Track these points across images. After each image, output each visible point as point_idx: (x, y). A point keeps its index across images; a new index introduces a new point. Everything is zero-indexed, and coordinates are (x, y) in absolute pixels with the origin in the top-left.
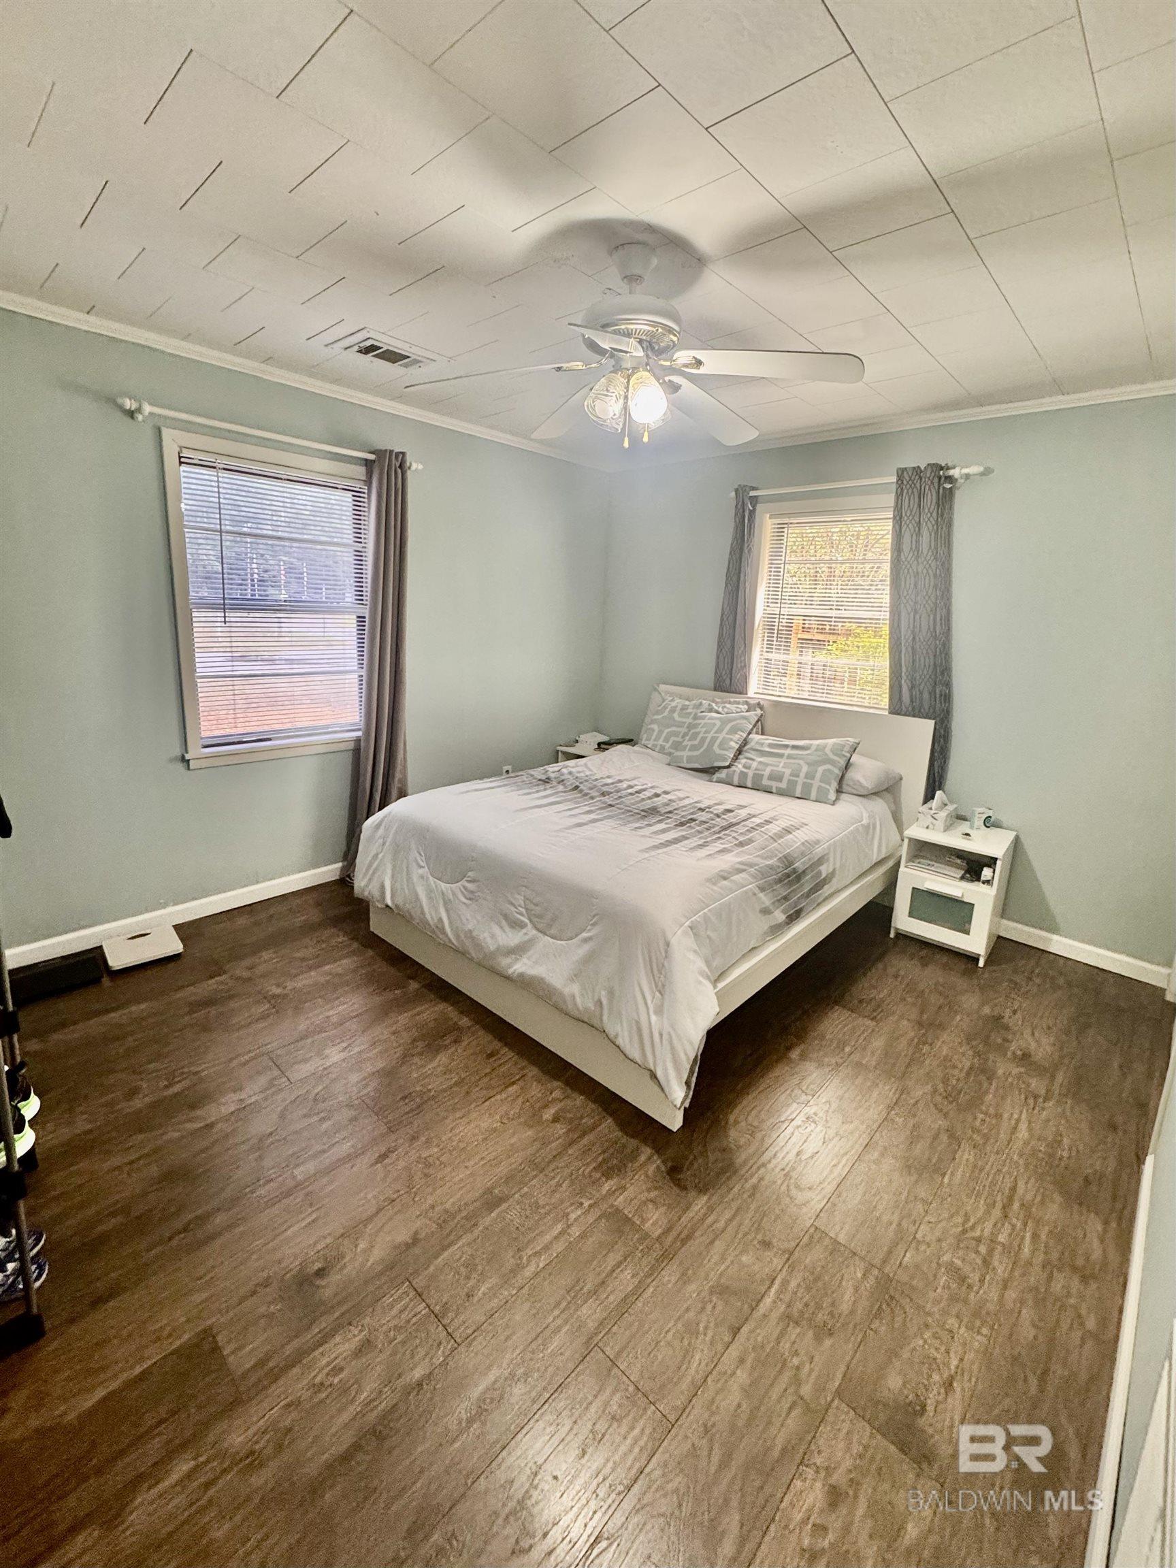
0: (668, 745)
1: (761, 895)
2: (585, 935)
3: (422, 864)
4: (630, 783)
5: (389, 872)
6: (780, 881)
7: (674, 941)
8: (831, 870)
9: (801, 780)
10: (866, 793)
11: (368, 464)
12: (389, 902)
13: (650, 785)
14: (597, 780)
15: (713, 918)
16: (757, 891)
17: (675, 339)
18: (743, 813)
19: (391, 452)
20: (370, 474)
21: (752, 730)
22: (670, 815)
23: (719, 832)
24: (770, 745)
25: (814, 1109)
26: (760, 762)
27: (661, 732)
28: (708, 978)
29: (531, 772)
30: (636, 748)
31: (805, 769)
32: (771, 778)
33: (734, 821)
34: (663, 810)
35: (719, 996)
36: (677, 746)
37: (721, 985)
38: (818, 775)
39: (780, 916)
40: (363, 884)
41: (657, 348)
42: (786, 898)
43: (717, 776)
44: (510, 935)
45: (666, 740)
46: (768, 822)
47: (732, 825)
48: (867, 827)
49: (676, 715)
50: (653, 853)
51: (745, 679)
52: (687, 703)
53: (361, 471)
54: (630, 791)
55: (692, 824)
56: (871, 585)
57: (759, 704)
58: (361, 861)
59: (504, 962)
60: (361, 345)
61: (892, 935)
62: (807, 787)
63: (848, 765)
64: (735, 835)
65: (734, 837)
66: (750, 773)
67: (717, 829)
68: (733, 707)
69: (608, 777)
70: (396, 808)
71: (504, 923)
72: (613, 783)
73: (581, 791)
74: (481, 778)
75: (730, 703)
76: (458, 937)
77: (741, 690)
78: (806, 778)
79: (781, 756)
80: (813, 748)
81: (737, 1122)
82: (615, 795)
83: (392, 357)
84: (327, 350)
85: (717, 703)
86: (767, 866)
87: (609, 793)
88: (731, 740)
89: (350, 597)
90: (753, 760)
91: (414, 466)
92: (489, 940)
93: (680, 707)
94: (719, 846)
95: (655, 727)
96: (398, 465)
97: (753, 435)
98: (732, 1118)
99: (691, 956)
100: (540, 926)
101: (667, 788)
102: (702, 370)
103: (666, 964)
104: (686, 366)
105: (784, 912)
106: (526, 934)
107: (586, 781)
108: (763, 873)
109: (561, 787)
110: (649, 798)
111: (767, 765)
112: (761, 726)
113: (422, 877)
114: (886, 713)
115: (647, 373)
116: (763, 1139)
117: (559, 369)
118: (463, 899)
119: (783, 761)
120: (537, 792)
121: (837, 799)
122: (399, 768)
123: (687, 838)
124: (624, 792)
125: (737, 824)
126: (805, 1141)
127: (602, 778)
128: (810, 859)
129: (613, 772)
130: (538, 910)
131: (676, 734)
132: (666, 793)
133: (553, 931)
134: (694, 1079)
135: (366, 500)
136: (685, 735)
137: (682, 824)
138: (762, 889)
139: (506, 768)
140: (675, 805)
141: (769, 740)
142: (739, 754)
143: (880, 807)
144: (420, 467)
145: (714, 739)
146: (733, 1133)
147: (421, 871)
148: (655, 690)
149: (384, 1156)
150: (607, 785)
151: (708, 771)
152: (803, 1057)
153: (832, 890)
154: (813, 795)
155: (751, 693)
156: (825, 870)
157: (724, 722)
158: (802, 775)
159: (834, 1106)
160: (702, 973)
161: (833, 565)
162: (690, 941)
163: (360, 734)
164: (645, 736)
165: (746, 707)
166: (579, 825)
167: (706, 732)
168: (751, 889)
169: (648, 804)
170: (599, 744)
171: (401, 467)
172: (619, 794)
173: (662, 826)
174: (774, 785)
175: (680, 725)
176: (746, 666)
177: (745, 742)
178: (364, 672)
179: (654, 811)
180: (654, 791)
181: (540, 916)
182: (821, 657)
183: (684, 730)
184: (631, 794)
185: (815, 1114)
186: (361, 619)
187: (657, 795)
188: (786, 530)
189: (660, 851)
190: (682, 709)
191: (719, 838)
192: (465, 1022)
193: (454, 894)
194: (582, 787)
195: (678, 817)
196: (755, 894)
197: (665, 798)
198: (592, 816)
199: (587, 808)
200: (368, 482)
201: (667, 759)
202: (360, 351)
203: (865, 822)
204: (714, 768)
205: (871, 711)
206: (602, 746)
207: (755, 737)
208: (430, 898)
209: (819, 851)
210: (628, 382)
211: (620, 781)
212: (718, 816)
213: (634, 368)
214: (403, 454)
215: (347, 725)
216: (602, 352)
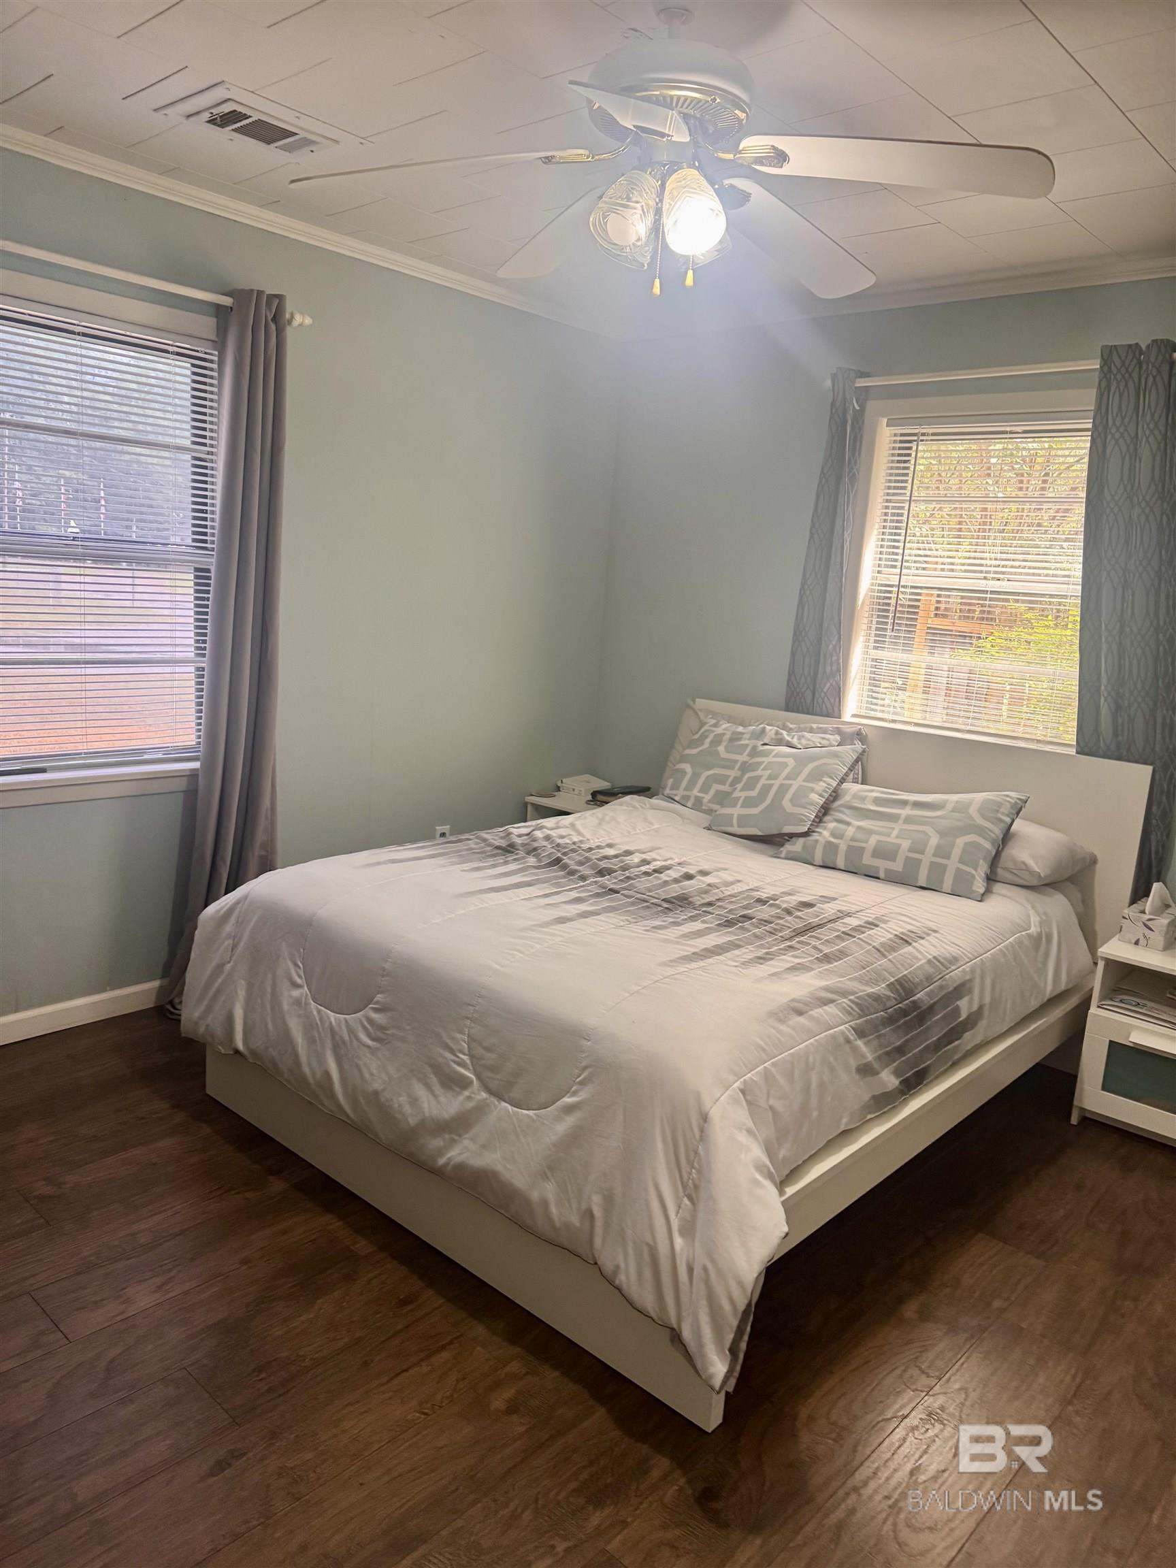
0: (707, 798)
1: (860, 1043)
2: (568, 1100)
3: (299, 981)
4: (647, 856)
5: (241, 994)
6: (890, 1020)
7: (715, 1113)
8: (975, 1007)
9: (927, 859)
10: (1034, 882)
11: (219, 311)
12: (240, 1046)
13: (677, 860)
14: (590, 849)
15: (781, 1080)
16: (852, 1036)
17: (742, 116)
18: (830, 909)
19: (260, 293)
20: (222, 331)
21: (847, 774)
22: (710, 909)
23: (790, 939)
24: (877, 801)
25: (941, 1400)
26: (859, 827)
27: (696, 776)
28: (770, 1176)
29: (484, 834)
30: (654, 801)
31: (934, 841)
32: (876, 853)
33: (815, 921)
34: (698, 901)
35: (790, 1207)
36: (723, 799)
37: (790, 1191)
38: (956, 853)
39: (889, 1079)
40: (197, 1014)
41: (711, 129)
42: (900, 1050)
43: (789, 847)
44: (442, 1099)
45: (705, 789)
46: (872, 925)
47: (809, 929)
48: (1036, 941)
49: (721, 749)
50: (681, 969)
51: (838, 693)
52: (740, 729)
53: (207, 325)
54: (644, 869)
55: (747, 924)
56: (1054, 540)
57: (859, 733)
58: (196, 975)
59: (436, 1143)
60: (215, 111)
61: (1074, 1120)
62: (937, 870)
63: (1007, 836)
64: (817, 943)
65: (815, 947)
66: (843, 847)
67: (786, 933)
68: (816, 738)
69: (610, 846)
70: (259, 887)
71: (433, 1080)
72: (616, 856)
73: (565, 867)
74: (400, 842)
75: (811, 731)
76: (354, 1101)
77: (833, 710)
78: (934, 855)
79: (893, 818)
80: (950, 807)
81: (811, 1419)
82: (620, 875)
83: (266, 133)
84: (155, 114)
85: (789, 730)
86: (869, 995)
87: (610, 872)
88: (813, 790)
89: (181, 534)
90: (848, 824)
91: (298, 319)
92: (408, 1109)
93: (727, 737)
94: (789, 960)
95: (687, 767)
96: (270, 318)
97: (869, 281)
98: (804, 1413)
99: (743, 1138)
100: (494, 1085)
101: (705, 866)
102: (786, 170)
103: (701, 1150)
104: (759, 161)
105: (897, 1073)
106: (469, 1098)
107: (573, 851)
108: (864, 1006)
109: (532, 860)
110: (676, 881)
111: (870, 832)
112: (860, 770)
113: (297, 1002)
114: (1073, 751)
115: (696, 172)
116: (856, 1446)
117: (548, 160)
118: (369, 1042)
119: (897, 827)
120: (494, 866)
121: (988, 891)
122: (262, 823)
123: (738, 947)
124: (635, 871)
125: (820, 926)
126: (925, 1452)
127: (599, 847)
128: (941, 987)
129: (616, 838)
130: (491, 1057)
131: (721, 780)
132: (704, 873)
133: (515, 1094)
134: (743, 1346)
135: (215, 374)
136: (737, 780)
137: (729, 923)
138: (861, 1033)
139: (440, 829)
140: (717, 893)
141: (874, 792)
142: (825, 814)
143: (1058, 907)
144: (308, 321)
145: (783, 789)
146: (805, 1438)
147: (296, 993)
148: (688, 706)
149: (220, 1466)
150: (606, 857)
151: (772, 841)
152: (925, 1315)
153: (978, 1040)
154: (948, 884)
155: (847, 716)
156: (965, 1006)
157: (801, 762)
158: (930, 850)
159: (973, 1396)
160: (760, 1167)
161: (989, 506)
162: (741, 1115)
163: (196, 765)
164: (670, 782)
165: (838, 738)
166: (562, 920)
167: (770, 777)
168: (843, 1033)
169: (674, 890)
170: (594, 794)
171: (274, 319)
172: (627, 873)
173: (697, 926)
174: (882, 865)
175: (730, 765)
176: (841, 670)
177: (835, 795)
178: (205, 663)
179: (682, 901)
180: (685, 870)
181: (493, 1069)
182: (964, 659)
183: (733, 773)
184: (646, 874)
185: (942, 1408)
186: (201, 574)
187: (689, 877)
188: (914, 446)
189: (693, 965)
190: (731, 740)
191: (791, 947)
192: (362, 1246)
193: (351, 1031)
194: (566, 860)
195: (723, 912)
196: (848, 1041)
197: (700, 882)
198: (583, 907)
199: (574, 894)
200: (220, 345)
201: (705, 819)
202: (212, 121)
203: (1033, 930)
204: (781, 835)
205: (1048, 748)
206: (599, 798)
207: (852, 788)
208: (311, 1040)
209: (956, 975)
210: (663, 186)
211: (628, 853)
212: (789, 912)
213: (672, 163)
214: (280, 297)
215: (177, 749)
216: (620, 133)
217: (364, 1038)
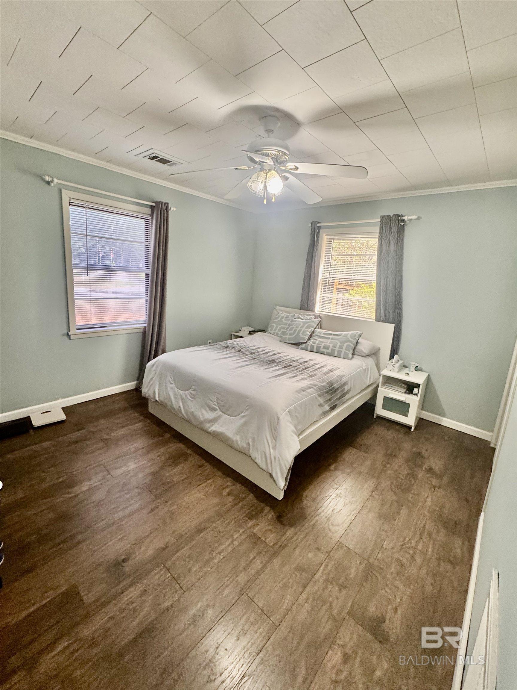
0: (280, 333)
1: (319, 398)
2: (243, 414)
3: (172, 382)
4: (264, 349)
5: (157, 386)
6: (327, 392)
7: (281, 418)
8: (349, 388)
9: (337, 349)
10: (364, 355)
11: (152, 207)
12: (157, 399)
13: (272, 350)
14: (249, 347)
15: (298, 408)
16: (317, 396)
17: (287, 158)
18: (312, 363)
19: (162, 202)
20: (152, 212)
21: (316, 327)
22: (280, 363)
23: (301, 371)
24: (324, 334)
25: (340, 491)
26: (319, 341)
27: (277, 327)
28: (295, 434)
29: (220, 343)
30: (266, 334)
31: (339, 344)
32: (324, 348)
33: (308, 366)
34: (277, 361)
35: (301, 442)
36: (284, 333)
37: (301, 437)
38: (344, 347)
39: (327, 408)
40: (146, 391)
41: (279, 161)
42: (330, 400)
43: (301, 346)
44: (210, 413)
45: (279, 331)
46: (322, 367)
47: (307, 368)
48: (365, 370)
49: (283, 320)
50: (273, 379)
51: (314, 305)
52: (288, 315)
53: (148, 211)
54: (263, 352)
55: (290, 367)
56: (368, 265)
57: (319, 316)
58: (146, 380)
59: (208, 425)
60: (151, 156)
61: (375, 417)
62: (339, 352)
63: (357, 343)
64: (308, 372)
65: (308, 373)
66: (315, 346)
67: (300, 369)
68: (308, 317)
69: (254, 346)
70: (161, 358)
71: (208, 409)
72: (255, 349)
73: (242, 352)
74: (198, 346)
75: (307, 315)
76: (187, 414)
77: (312, 310)
78: (339, 348)
79: (329, 338)
80: (343, 335)
81: (306, 496)
82: (257, 354)
83: (164, 161)
84: (136, 157)
85: (301, 315)
86: (322, 386)
87: (254, 353)
88: (307, 331)
89: (142, 265)
90: (317, 340)
91: (172, 209)
92: (201, 416)
93: (285, 317)
94: (301, 377)
95: (275, 325)
96: (165, 208)
97: (320, 199)
98: (305, 494)
99: (288, 424)
100: (223, 410)
101: (279, 351)
102: (298, 171)
103: (278, 427)
104: (291, 169)
105: (329, 406)
106: (217, 414)
107: (244, 348)
108: (320, 389)
109: (233, 350)
110: (271, 356)
111: (322, 342)
112: (320, 325)
113: (172, 388)
114: (374, 321)
115: (275, 172)
116: (318, 503)
117: (237, 169)
118: (191, 399)
119: (329, 341)
120: (223, 352)
121: (352, 357)
122: (162, 341)
123: (288, 373)
124: (261, 353)
125: (309, 367)
126: (336, 505)
127: (251, 346)
128: (340, 383)
129: (255, 344)
130: (222, 403)
131: (284, 328)
132: (279, 353)
133: (229, 413)
134: (289, 478)
135: (151, 223)
136: (287, 328)
137: (286, 367)
138: (319, 396)
139: (209, 341)
140: (282, 359)
141: (323, 331)
142: (310, 337)
143: (370, 362)
144: (175, 209)
145: (300, 331)
146: (305, 501)
147: (171, 385)
148: (275, 308)
149: (152, 510)
150: (253, 349)
151: (297, 345)
152: (336, 469)
153: (350, 397)
154: (342, 356)
155: (316, 311)
156: (346, 388)
157: (304, 323)
159: (349, 490)
160: (293, 432)
161: (352, 257)
162: (288, 418)
163: (146, 325)
164: (270, 329)
165: (314, 317)
166: (241, 367)
167: (296, 327)
168: (314, 396)
169: (271, 358)
170: (250, 332)
171: (166, 209)
172: (258, 354)
173: (277, 368)
174: (325, 351)
175: (285, 324)
176: (314, 299)
177: (313, 332)
178: (148, 298)
179: (273, 361)
180: (274, 353)
181: (223, 406)
182: (346, 296)
183: (287, 326)
184: (263, 354)
185: (340, 493)
186: (147, 275)
187: (275, 354)
188: (332, 241)
189: (276, 378)
190: (286, 317)
191: (301, 373)
192: (189, 452)
193: (186, 396)
194: (242, 350)
195: (284, 364)
196: (316, 398)
197: (278, 356)
198: (247, 363)
199: (244, 359)
200: (152, 216)
201: (279, 339)
202: (150, 159)
203: (364, 368)
204: (299, 343)
205: (368, 320)
206: (251, 333)
207: (318, 330)
208: (175, 398)
209: (344, 380)
210: (267, 175)
211: (259, 348)
212: (301, 364)
213: (269, 170)
214: (167, 203)
215: (140, 321)
216: (255, 162)
217: (189, 398)
